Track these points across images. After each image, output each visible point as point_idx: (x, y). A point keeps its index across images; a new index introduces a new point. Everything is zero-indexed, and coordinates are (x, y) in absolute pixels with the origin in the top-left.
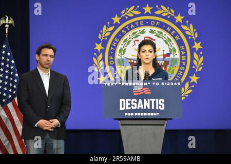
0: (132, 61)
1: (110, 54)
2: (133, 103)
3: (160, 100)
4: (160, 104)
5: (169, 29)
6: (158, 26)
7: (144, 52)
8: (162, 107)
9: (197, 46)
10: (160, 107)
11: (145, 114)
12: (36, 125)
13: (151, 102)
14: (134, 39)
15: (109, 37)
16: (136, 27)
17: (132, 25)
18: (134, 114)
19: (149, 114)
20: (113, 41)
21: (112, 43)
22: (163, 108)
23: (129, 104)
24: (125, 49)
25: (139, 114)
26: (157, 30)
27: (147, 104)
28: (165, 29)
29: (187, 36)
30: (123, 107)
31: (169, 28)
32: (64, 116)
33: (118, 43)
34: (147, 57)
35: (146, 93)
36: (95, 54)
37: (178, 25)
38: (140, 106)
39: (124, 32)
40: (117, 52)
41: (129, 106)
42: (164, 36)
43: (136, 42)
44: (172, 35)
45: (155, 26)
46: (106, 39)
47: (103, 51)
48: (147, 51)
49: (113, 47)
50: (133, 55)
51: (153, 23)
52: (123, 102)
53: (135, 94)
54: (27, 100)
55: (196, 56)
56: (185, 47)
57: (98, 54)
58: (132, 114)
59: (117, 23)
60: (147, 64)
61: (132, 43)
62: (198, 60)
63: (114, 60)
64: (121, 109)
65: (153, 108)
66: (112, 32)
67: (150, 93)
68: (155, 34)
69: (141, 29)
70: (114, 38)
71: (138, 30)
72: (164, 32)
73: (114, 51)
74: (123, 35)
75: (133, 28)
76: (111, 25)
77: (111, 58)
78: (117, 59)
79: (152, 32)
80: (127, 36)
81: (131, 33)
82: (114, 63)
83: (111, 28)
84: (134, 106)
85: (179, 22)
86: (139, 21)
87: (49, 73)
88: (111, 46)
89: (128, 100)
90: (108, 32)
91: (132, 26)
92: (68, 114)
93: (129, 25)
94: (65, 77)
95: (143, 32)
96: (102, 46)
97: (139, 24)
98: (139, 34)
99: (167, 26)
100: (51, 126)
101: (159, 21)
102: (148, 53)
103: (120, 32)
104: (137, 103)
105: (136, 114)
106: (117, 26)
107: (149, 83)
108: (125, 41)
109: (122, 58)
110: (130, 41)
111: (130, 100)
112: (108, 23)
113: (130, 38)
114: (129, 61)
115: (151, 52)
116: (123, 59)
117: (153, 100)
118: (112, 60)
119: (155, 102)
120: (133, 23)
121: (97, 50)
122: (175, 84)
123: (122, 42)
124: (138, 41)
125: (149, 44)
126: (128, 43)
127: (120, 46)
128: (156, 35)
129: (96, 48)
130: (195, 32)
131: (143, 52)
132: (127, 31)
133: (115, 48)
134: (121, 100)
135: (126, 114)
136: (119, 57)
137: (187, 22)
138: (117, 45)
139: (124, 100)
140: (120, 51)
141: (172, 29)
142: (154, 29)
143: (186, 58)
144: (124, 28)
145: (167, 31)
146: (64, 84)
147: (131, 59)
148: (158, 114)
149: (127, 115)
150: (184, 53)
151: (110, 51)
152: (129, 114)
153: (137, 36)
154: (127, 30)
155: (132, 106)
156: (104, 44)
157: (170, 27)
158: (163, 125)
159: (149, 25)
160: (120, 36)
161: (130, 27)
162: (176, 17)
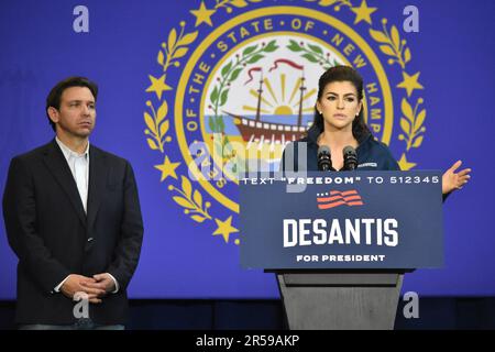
0: (245, 122)
1: (187, 105)
2: (316, 230)
3: (388, 221)
4: (387, 231)
5: (337, 39)
6: (311, 33)
7: (333, 98)
8: (391, 240)
9: (410, 83)
10: (387, 239)
11: (348, 258)
12: (57, 289)
13: (363, 227)
14: (250, 66)
15: (184, 60)
16: (253, 33)
17: (242, 29)
18: (320, 259)
19: (359, 258)
20: (196, 69)
21: (193, 76)
22: (394, 243)
23: (308, 232)
24: (226, 92)
25: (333, 258)
26: (308, 41)
27: (353, 231)
28: (328, 40)
29: (383, 58)
30: (290, 240)
31: (337, 36)
32: (126, 264)
33: (207, 75)
34: (339, 112)
35: (350, 204)
36: (149, 103)
37: (362, 29)
38: (336, 236)
39: (222, 46)
40: (206, 100)
41: (307, 237)
42: (325, 57)
43: (252, 73)
44: (345, 56)
45: (302, 30)
46: (177, 64)
47: (169, 97)
48: (341, 97)
49: (196, 86)
50: (245, 108)
51: (296, 24)
52: (290, 226)
53: (321, 207)
54: (32, 223)
55: (406, 108)
56: (378, 86)
57: (157, 105)
58: (315, 258)
59: (204, 24)
60: (339, 129)
61: (243, 76)
62: (412, 120)
63: (197, 119)
64: (287, 244)
65: (369, 241)
66: (192, 47)
67: (360, 203)
68: (303, 53)
69: (267, 39)
70: (198, 63)
71: (258, 42)
72: (326, 48)
73: (198, 97)
74: (220, 55)
75: (246, 37)
76: (189, 29)
77: (190, 114)
78: (205, 117)
79: (294, 47)
80: (231, 58)
81: (240, 49)
82: (199, 127)
83: (190, 38)
84: (320, 237)
85: (363, 22)
86: (261, 20)
87: (87, 152)
88: (190, 82)
89: (303, 222)
90: (183, 46)
91: (244, 32)
92: (137, 260)
93: (236, 29)
94: (127, 164)
95: (271, 47)
96: (166, 82)
97: (261, 26)
98: (263, 53)
99: (333, 31)
100: (98, 291)
101: (311, 19)
102: (341, 102)
103: (213, 47)
104: (328, 229)
105: (324, 258)
106: (204, 30)
107: (358, 178)
108: (226, 70)
109: (219, 113)
110: (239, 71)
111: (308, 221)
112: (183, 24)
113: (238, 63)
114: (237, 121)
115: (351, 100)
116: (221, 117)
117: (368, 222)
118: (192, 119)
119: (374, 227)
120: (247, 25)
121: (154, 93)
122: (427, 180)
123: (218, 72)
124: (258, 69)
125: (347, 80)
126: (235, 76)
127: (212, 84)
128: (304, 56)
129: (150, 89)
130: (405, 47)
131: (329, 98)
132: (231, 45)
133: (201, 87)
134: (286, 222)
135: (299, 258)
136: (210, 113)
137: (384, 21)
138: (204, 81)
139: (294, 222)
140: (214, 96)
141: (347, 40)
142: (298, 38)
143: (383, 114)
144: (223, 38)
145: (333, 45)
146: (124, 181)
147: (240, 118)
148: (382, 257)
149: (302, 261)
150: (378, 100)
151: (187, 96)
152: (307, 258)
153: (257, 58)
154: (230, 42)
155: (315, 238)
156: (173, 76)
157: (342, 35)
158: (394, 286)
159: (287, 28)
160: (212, 57)
161: (237, 35)
162: (355, 10)
